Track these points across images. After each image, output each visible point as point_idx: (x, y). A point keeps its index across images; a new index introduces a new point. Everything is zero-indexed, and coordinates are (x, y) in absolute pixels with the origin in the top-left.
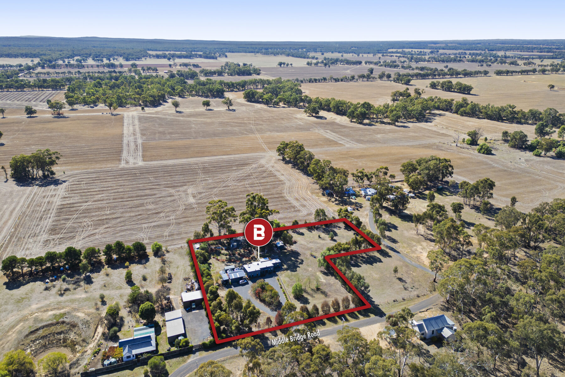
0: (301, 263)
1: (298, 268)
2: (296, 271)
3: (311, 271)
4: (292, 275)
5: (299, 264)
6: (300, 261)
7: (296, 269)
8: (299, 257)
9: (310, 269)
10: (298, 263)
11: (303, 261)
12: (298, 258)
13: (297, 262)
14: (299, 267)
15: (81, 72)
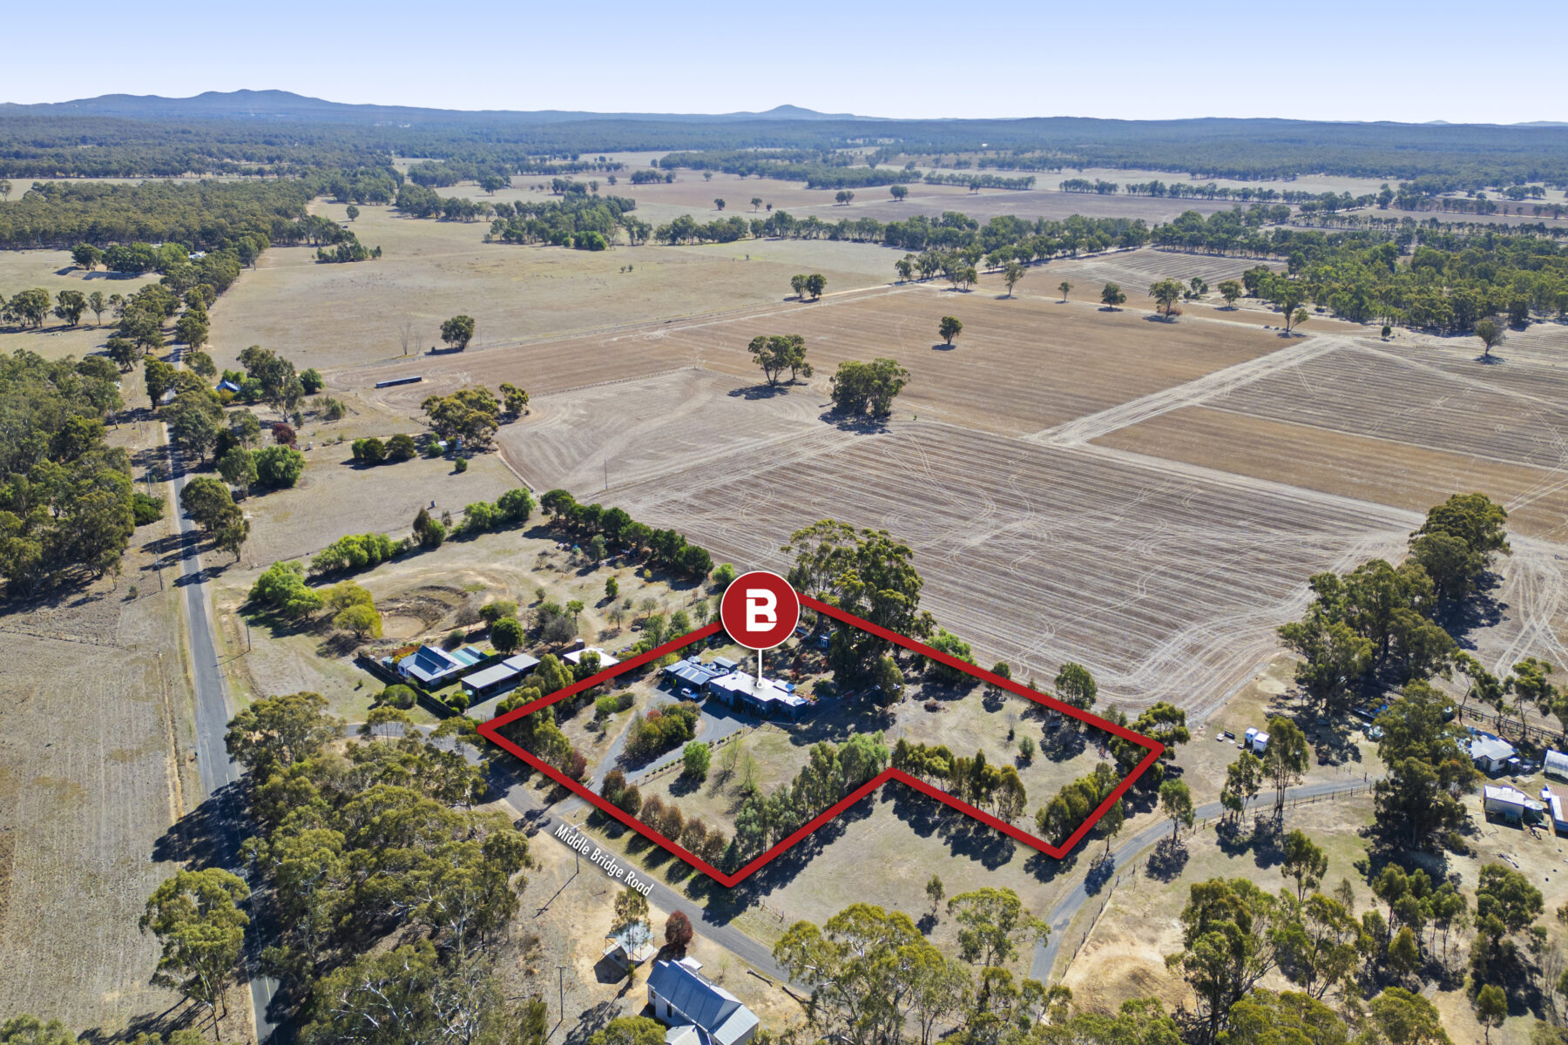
15: (1440, 221)
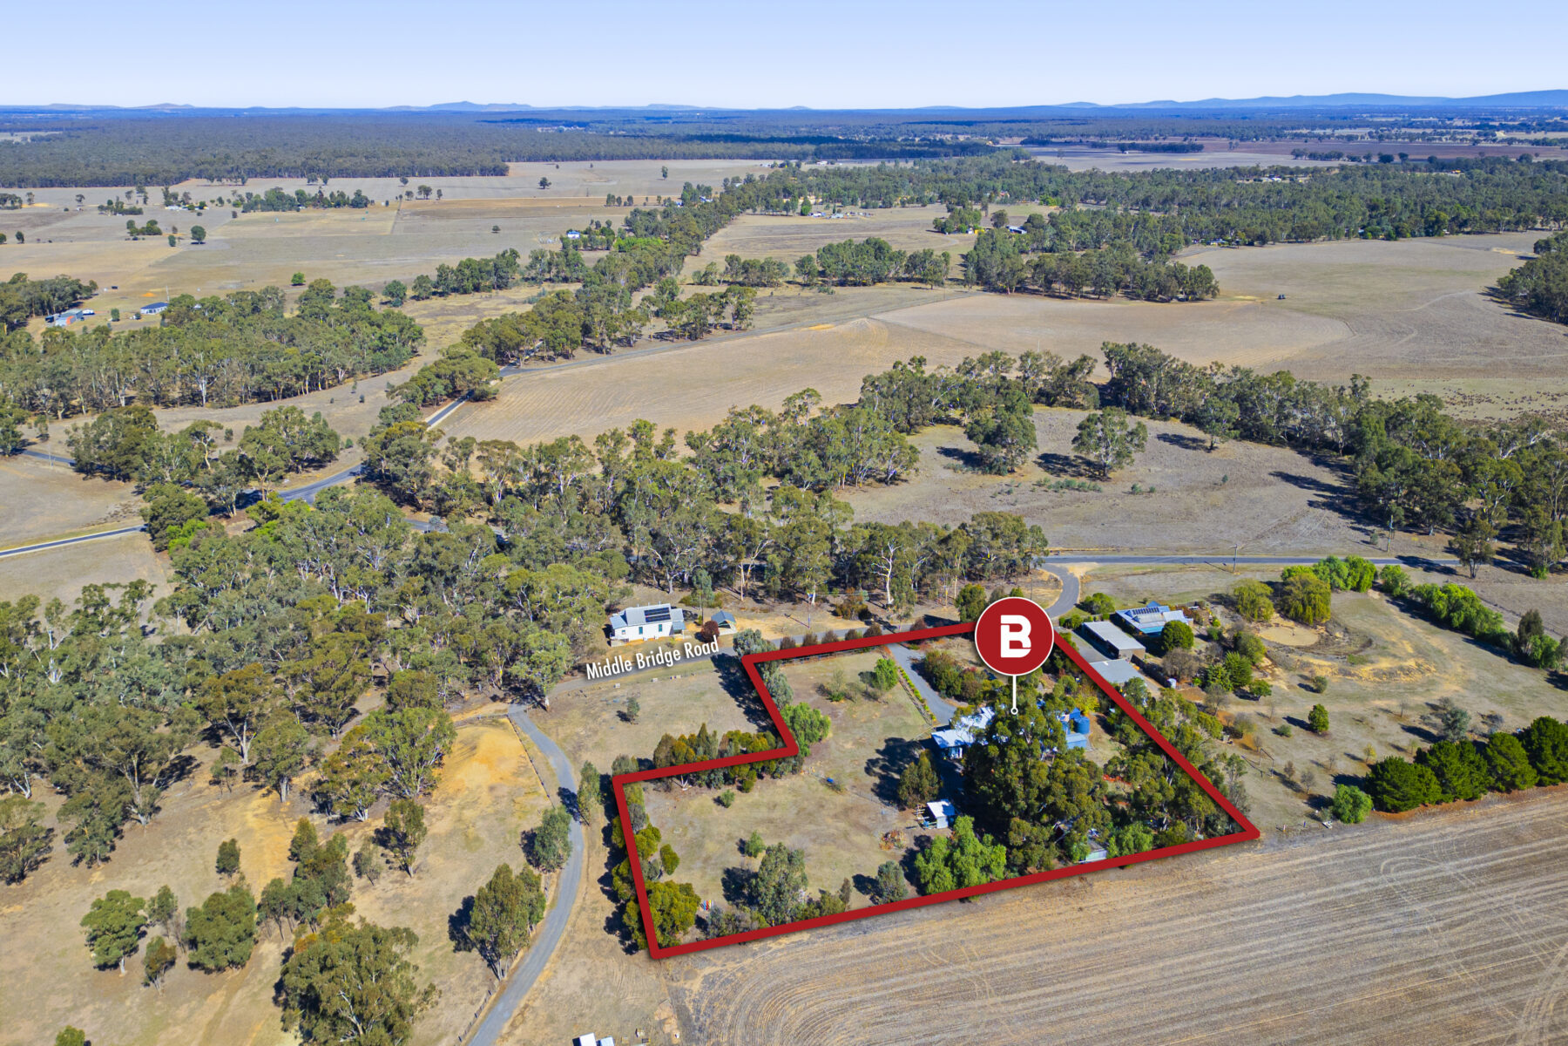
0: (872, 763)
1: (882, 747)
2: (886, 741)
3: (847, 742)
4: (899, 729)
5: (877, 760)
6: (877, 770)
7: (887, 746)
8: (877, 781)
9: (849, 746)
10: (881, 763)
11: (868, 770)
12: (881, 777)
13: (882, 768)
14: (878, 751)
